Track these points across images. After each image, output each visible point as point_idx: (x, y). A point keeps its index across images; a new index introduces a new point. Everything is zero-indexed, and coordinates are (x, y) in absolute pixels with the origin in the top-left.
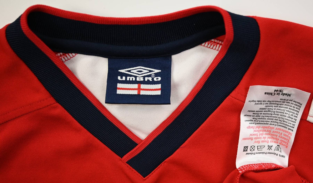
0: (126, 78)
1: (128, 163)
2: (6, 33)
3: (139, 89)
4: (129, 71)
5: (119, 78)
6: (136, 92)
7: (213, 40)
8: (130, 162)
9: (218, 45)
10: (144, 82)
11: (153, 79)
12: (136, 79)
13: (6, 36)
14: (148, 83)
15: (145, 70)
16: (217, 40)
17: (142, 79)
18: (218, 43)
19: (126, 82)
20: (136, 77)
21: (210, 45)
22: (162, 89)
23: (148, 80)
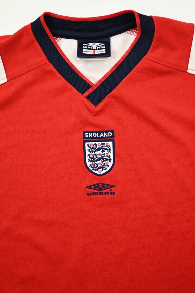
0: (87, 47)
1: (86, 97)
2: (31, 25)
3: (94, 52)
4: (89, 45)
5: (84, 47)
6: (93, 53)
7: (131, 30)
8: (87, 97)
9: (135, 33)
10: (97, 49)
11: (101, 47)
12: (92, 48)
13: (31, 26)
14: (99, 49)
15: (97, 44)
16: (134, 30)
17: (95, 48)
18: (135, 32)
19: (87, 49)
20: (92, 47)
21: (130, 32)
22: (106, 51)
23: (99, 48)
